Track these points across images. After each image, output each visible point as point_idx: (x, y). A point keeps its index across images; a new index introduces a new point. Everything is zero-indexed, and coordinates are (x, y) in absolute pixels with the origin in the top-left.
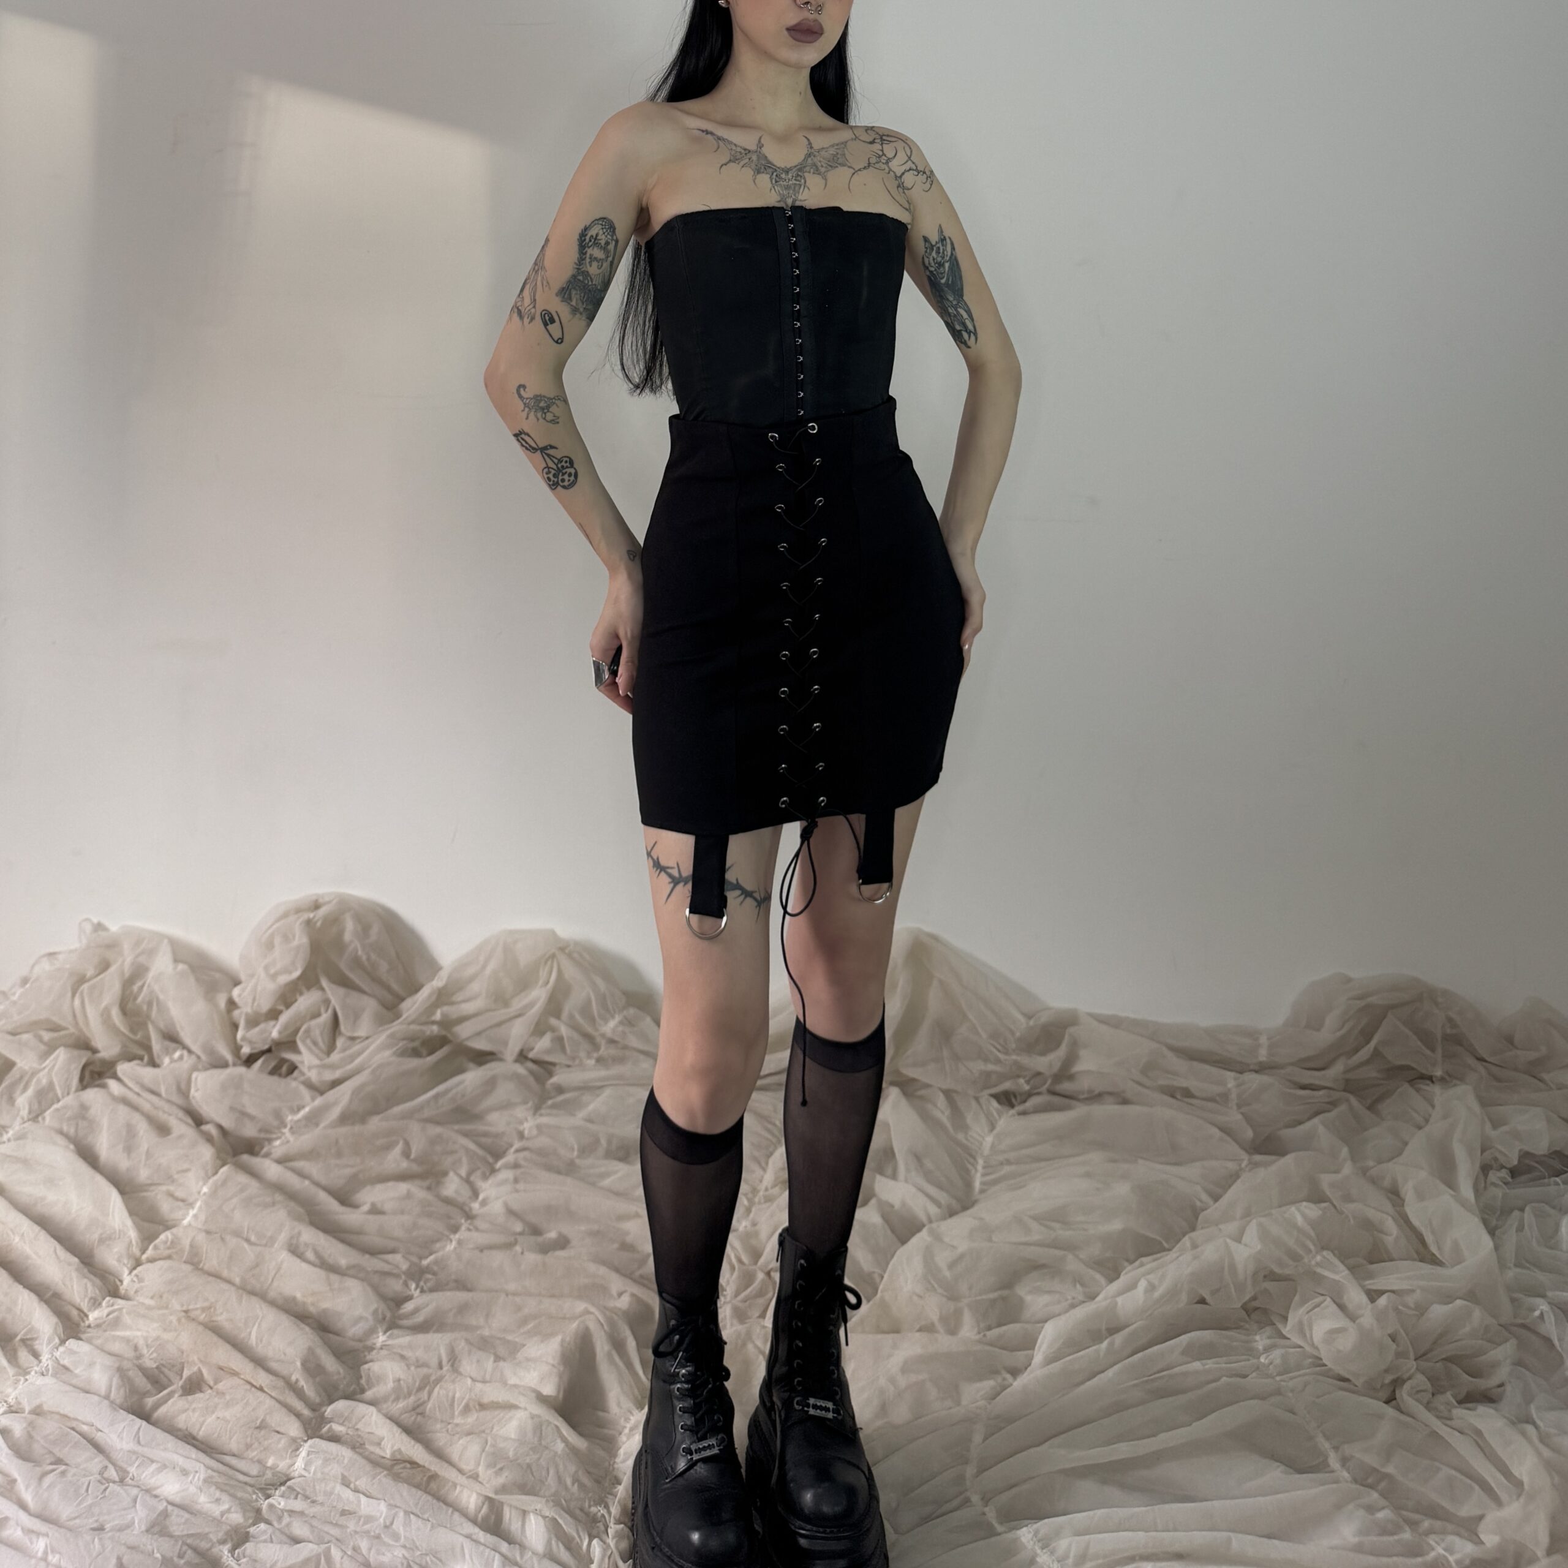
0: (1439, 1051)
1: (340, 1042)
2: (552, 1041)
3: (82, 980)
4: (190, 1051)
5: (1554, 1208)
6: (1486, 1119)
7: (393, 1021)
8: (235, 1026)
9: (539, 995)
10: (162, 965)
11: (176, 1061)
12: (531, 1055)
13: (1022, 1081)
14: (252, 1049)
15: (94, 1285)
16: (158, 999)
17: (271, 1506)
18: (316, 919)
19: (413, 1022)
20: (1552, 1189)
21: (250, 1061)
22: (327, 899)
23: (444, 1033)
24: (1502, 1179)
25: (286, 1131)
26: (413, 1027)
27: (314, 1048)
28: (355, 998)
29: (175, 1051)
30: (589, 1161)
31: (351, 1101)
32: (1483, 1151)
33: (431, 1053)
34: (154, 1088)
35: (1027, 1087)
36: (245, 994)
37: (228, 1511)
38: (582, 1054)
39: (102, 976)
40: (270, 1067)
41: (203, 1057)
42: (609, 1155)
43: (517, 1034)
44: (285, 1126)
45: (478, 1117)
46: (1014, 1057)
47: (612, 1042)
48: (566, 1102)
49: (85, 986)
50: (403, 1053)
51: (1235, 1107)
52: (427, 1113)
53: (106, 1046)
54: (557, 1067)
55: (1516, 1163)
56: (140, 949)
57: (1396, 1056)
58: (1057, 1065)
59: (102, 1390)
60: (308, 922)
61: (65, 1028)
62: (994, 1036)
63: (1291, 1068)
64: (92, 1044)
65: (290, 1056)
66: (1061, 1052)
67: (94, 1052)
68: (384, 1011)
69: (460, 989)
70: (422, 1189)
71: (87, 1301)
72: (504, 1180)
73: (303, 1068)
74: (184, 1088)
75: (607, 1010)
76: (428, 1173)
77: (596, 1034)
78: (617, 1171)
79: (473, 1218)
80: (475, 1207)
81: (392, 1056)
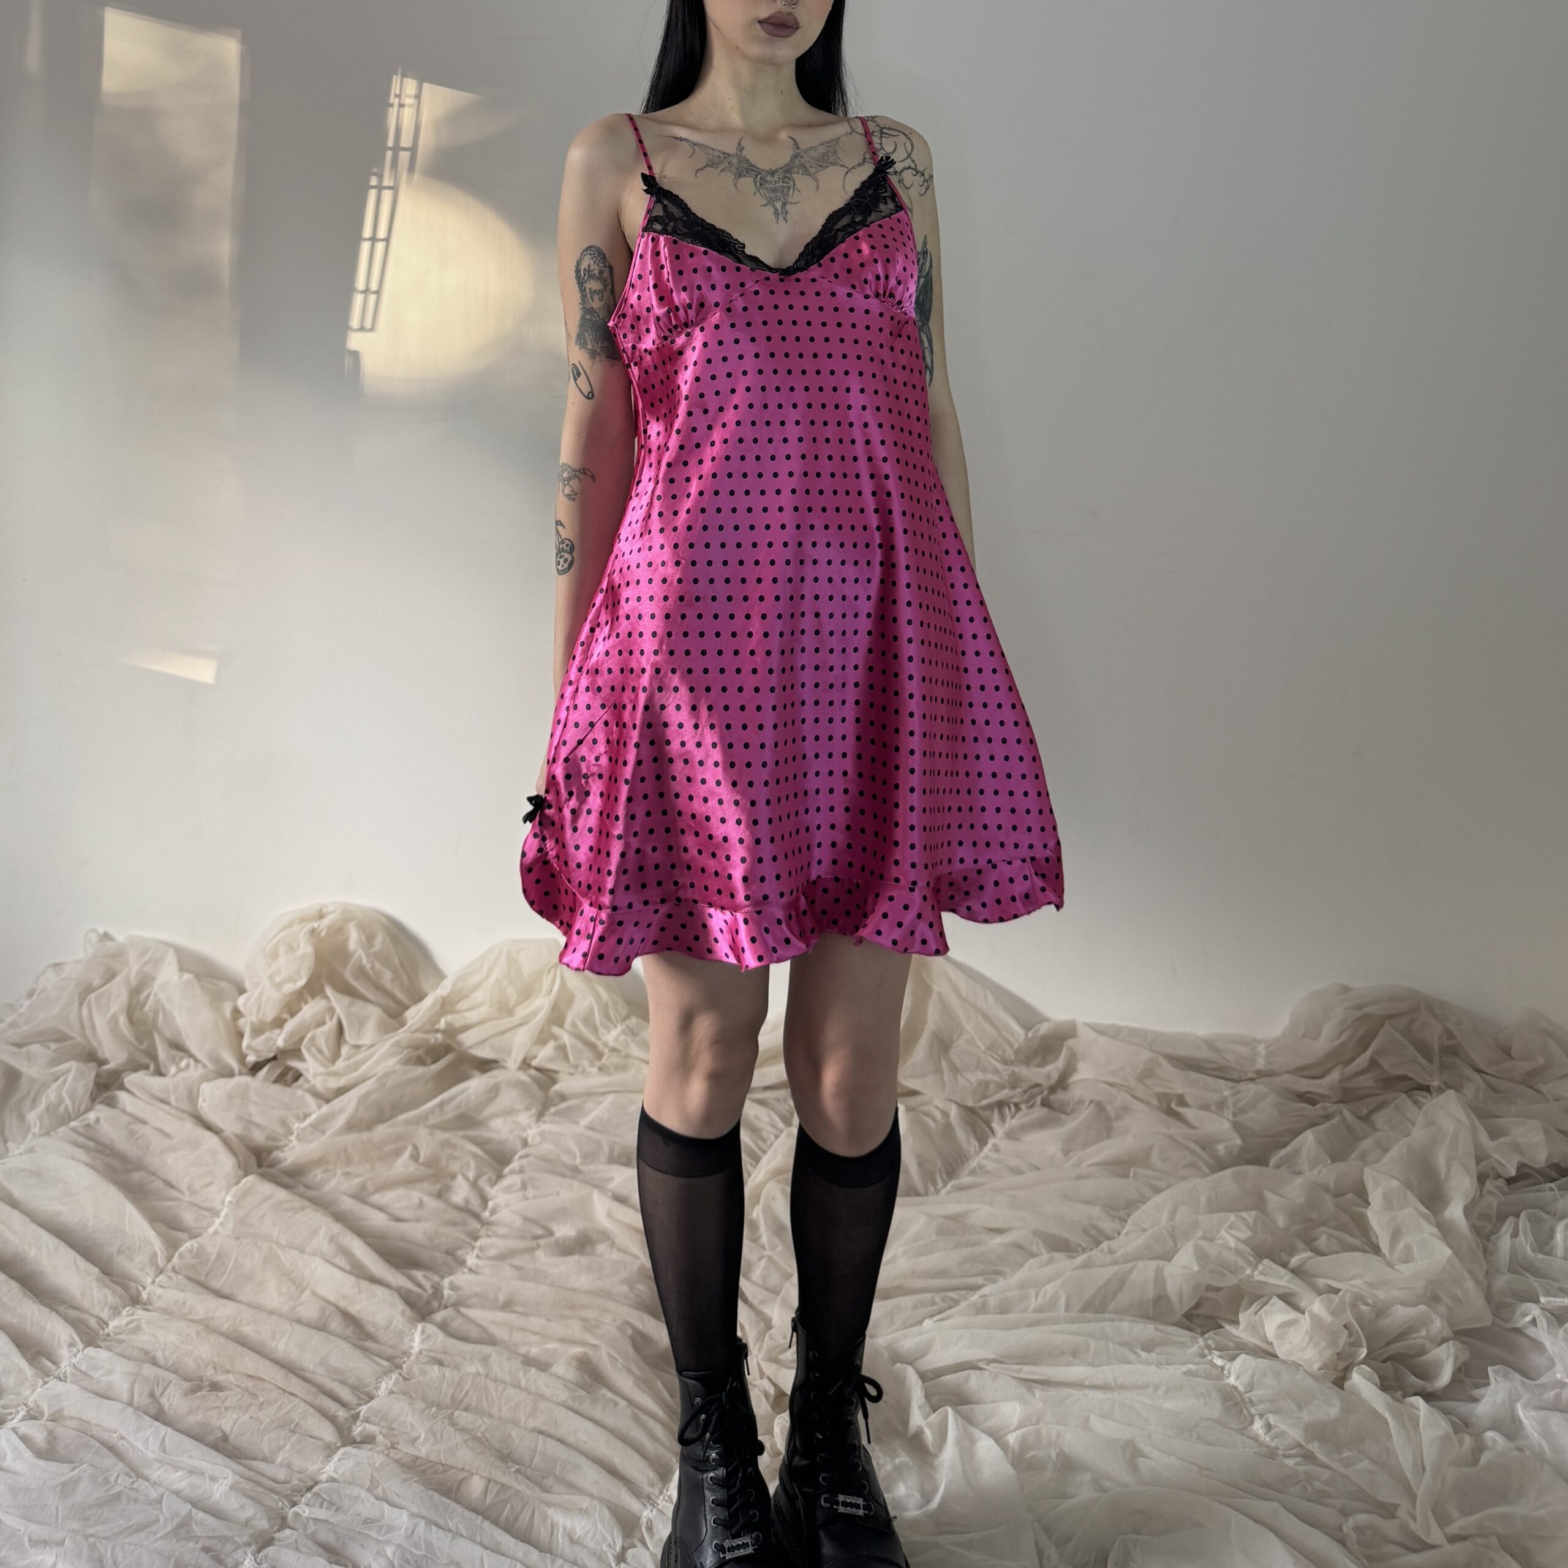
0: (1436, 1060)
1: (345, 1050)
2: (555, 1049)
3: (87, 990)
5: (1548, 1213)
6: (1482, 1130)
7: (397, 1029)
8: (241, 1035)
9: (542, 1003)
10: (169, 974)
11: (182, 1070)
12: (534, 1063)
13: (1019, 1090)
14: (258, 1056)
15: (114, 1292)
16: (164, 1008)
17: (296, 1514)
18: (320, 928)
19: (417, 1030)
20: (1548, 1194)
21: (255, 1068)
22: (331, 908)
23: (448, 1041)
24: (1496, 1187)
25: (293, 1138)
26: (418, 1035)
27: (319, 1056)
28: (359, 1006)
29: (182, 1059)
30: (592, 1167)
31: (356, 1110)
32: (1478, 1160)
33: (434, 1062)
34: (164, 1097)
35: (1026, 1096)
36: (250, 1002)
37: (253, 1518)
38: (585, 1063)
39: (109, 985)
40: (275, 1076)
41: (209, 1065)
42: (612, 1160)
43: (520, 1042)
44: (292, 1134)
45: (479, 1124)
46: (1013, 1068)
47: (614, 1050)
48: (569, 1109)
49: (92, 996)
50: (407, 1062)
51: (1231, 1116)
52: (432, 1121)
53: (114, 1054)
54: (561, 1075)
55: (1513, 1173)
56: (144, 960)
57: (1391, 1066)
58: (1055, 1077)
59: (125, 1396)
60: (313, 932)
61: (72, 1038)
62: (992, 1047)
63: (1286, 1076)
64: (100, 1055)
65: (295, 1064)
66: (1060, 1063)
67: (101, 1062)
68: (390, 1020)
69: (466, 997)
70: (430, 1194)
71: (106, 1310)
72: (511, 1186)
73: (309, 1075)
74: (192, 1097)
75: (610, 1020)
76: (436, 1178)
77: (599, 1043)
78: (620, 1175)
79: (488, 1224)
80: (486, 1215)
81: (396, 1064)
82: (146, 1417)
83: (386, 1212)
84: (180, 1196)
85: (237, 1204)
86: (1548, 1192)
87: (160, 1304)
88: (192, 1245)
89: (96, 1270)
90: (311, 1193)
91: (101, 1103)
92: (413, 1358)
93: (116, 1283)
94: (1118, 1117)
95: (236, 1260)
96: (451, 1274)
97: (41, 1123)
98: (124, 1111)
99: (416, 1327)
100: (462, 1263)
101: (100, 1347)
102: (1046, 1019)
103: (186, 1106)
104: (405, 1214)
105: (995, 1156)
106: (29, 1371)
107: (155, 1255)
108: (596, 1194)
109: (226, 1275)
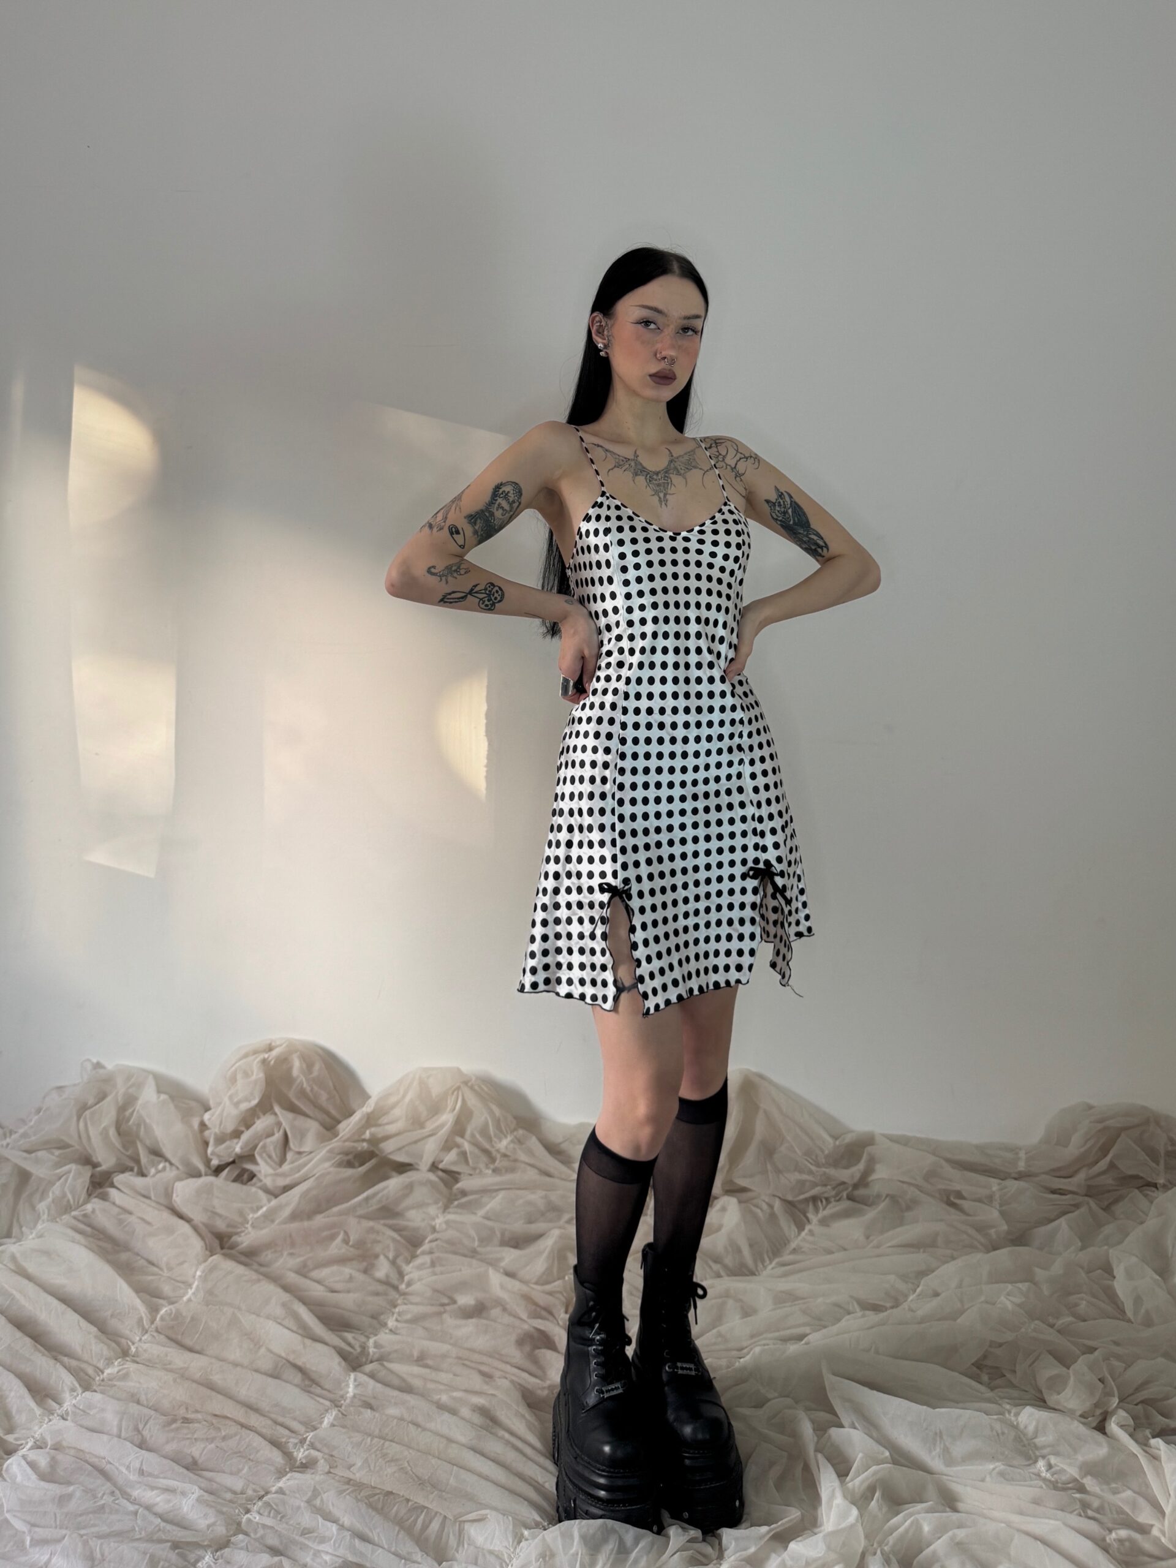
0: (1162, 1162)
1: (290, 1156)
2: (458, 1154)
3: (83, 1108)
4: (171, 1164)
7: (332, 1139)
8: (206, 1144)
9: (447, 1118)
10: (149, 1095)
11: (159, 1172)
12: (441, 1166)
13: (829, 1187)
14: (220, 1161)
15: (109, 1346)
16: (144, 1121)
17: (249, 1520)
18: (270, 1059)
19: (347, 1140)
21: (218, 1171)
22: (278, 1043)
23: (372, 1148)
25: (248, 1226)
26: (347, 1144)
27: (269, 1160)
28: (301, 1121)
29: (159, 1163)
30: (489, 1249)
31: (300, 1203)
33: (361, 1164)
34: (145, 1193)
35: (833, 1193)
36: (215, 1116)
37: (214, 1524)
38: (482, 1166)
39: (100, 1104)
40: (234, 1176)
41: (180, 1167)
42: (504, 1243)
43: (430, 1149)
44: (248, 1223)
45: (398, 1215)
46: (824, 1169)
47: (505, 1156)
48: (470, 1202)
49: (88, 1113)
50: (340, 1165)
51: (998, 1206)
52: (360, 1212)
53: (106, 1160)
54: (462, 1176)
56: (130, 1083)
57: (1128, 1167)
58: (858, 1176)
59: (115, 1431)
60: (264, 1061)
61: (72, 1146)
62: (808, 1153)
63: (1044, 1176)
64: (94, 1159)
65: (250, 1166)
66: (861, 1166)
67: (95, 1165)
68: (324, 1131)
69: (384, 1114)
70: (359, 1270)
71: (102, 1362)
72: (423, 1264)
73: (261, 1176)
74: (168, 1193)
75: (501, 1131)
76: (363, 1257)
77: (492, 1150)
78: (510, 1256)
79: (404, 1294)
80: (403, 1287)
81: (331, 1167)
82: (130, 1445)
83: (323, 1285)
84: (160, 1272)
85: (204, 1279)
87: (145, 1357)
88: (171, 1310)
89: (94, 1329)
90: (264, 1269)
91: (96, 1197)
92: (348, 1400)
93: (110, 1340)
94: (909, 1208)
95: (206, 1322)
96: (376, 1335)
97: (49, 1215)
98: (114, 1204)
99: (350, 1375)
100: (385, 1325)
101: (95, 1391)
102: (852, 1131)
103: (162, 1201)
104: (338, 1286)
105: (810, 1238)
106: (38, 1411)
107: (141, 1320)
108: (491, 1271)
109: (198, 1335)
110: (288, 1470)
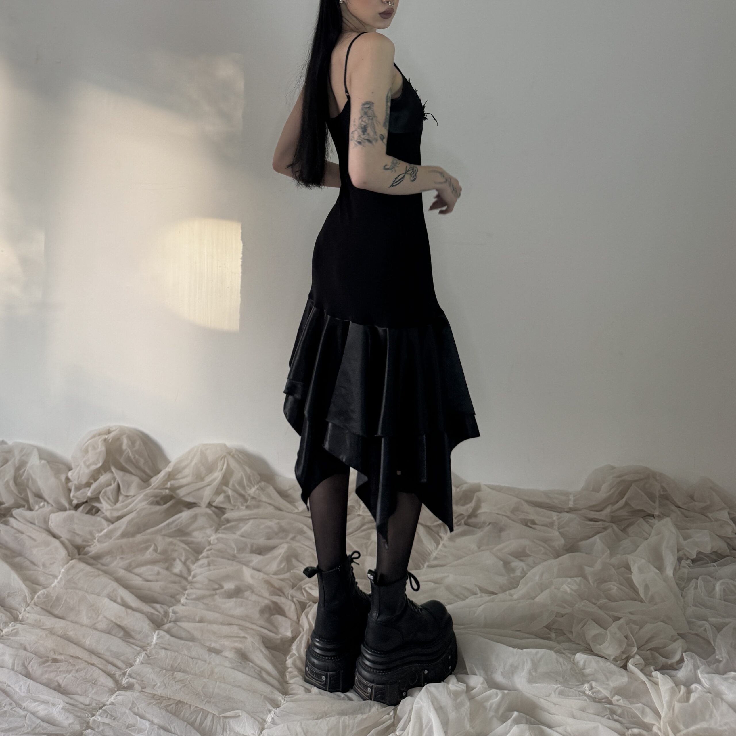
0: (657, 502)
1: (121, 498)
2: (224, 497)
4: (48, 503)
5: (712, 577)
6: (680, 536)
7: (147, 488)
8: (70, 490)
9: (218, 475)
10: (34, 461)
11: (41, 507)
12: (214, 504)
14: (78, 501)
15: (6, 615)
16: (32, 477)
17: (94, 721)
18: (109, 438)
19: (156, 488)
20: (712, 569)
22: (114, 429)
23: (172, 493)
24: (687, 564)
25: (96, 541)
26: (157, 491)
27: (108, 501)
28: (128, 477)
29: (41, 502)
30: (243, 555)
31: (127, 527)
32: (678, 551)
33: (165, 503)
34: (32, 521)
37: (73, 723)
38: (239, 504)
39: (5, 466)
40: (87, 510)
41: (54, 505)
42: (253, 551)
43: (207, 494)
44: (95, 539)
45: (188, 534)
47: (253, 498)
48: (231, 527)
50: (152, 503)
51: (557, 529)
52: (164, 532)
53: (7, 500)
54: (227, 510)
55: (695, 557)
56: (23, 453)
57: (636, 505)
58: (470, 510)
59: (10, 666)
60: (105, 440)
63: (584, 510)
65: (96, 505)
66: (473, 504)
68: (142, 483)
69: (180, 472)
70: (163, 568)
71: (2, 624)
72: (203, 564)
73: (103, 510)
74: (46, 521)
75: (251, 483)
76: (166, 560)
77: (246, 494)
78: (256, 559)
79: (191, 583)
80: (190, 578)
81: (146, 505)
82: (20, 676)
83: (141, 577)
84: (39, 569)
85: (67, 573)
86: (713, 567)
87: (29, 621)
88: (44, 592)
90: (104, 568)
91: (1, 523)
92: (152, 647)
93: (7, 611)
94: (503, 530)
95: (65, 600)
96: (173, 606)
98: (12, 527)
99: (155, 632)
100: (179, 601)
102: (466, 483)
103: (43, 526)
104: (151, 578)
105: (444, 549)
107: (25, 597)
108: (244, 568)
109: (60, 608)
110: (116, 690)
